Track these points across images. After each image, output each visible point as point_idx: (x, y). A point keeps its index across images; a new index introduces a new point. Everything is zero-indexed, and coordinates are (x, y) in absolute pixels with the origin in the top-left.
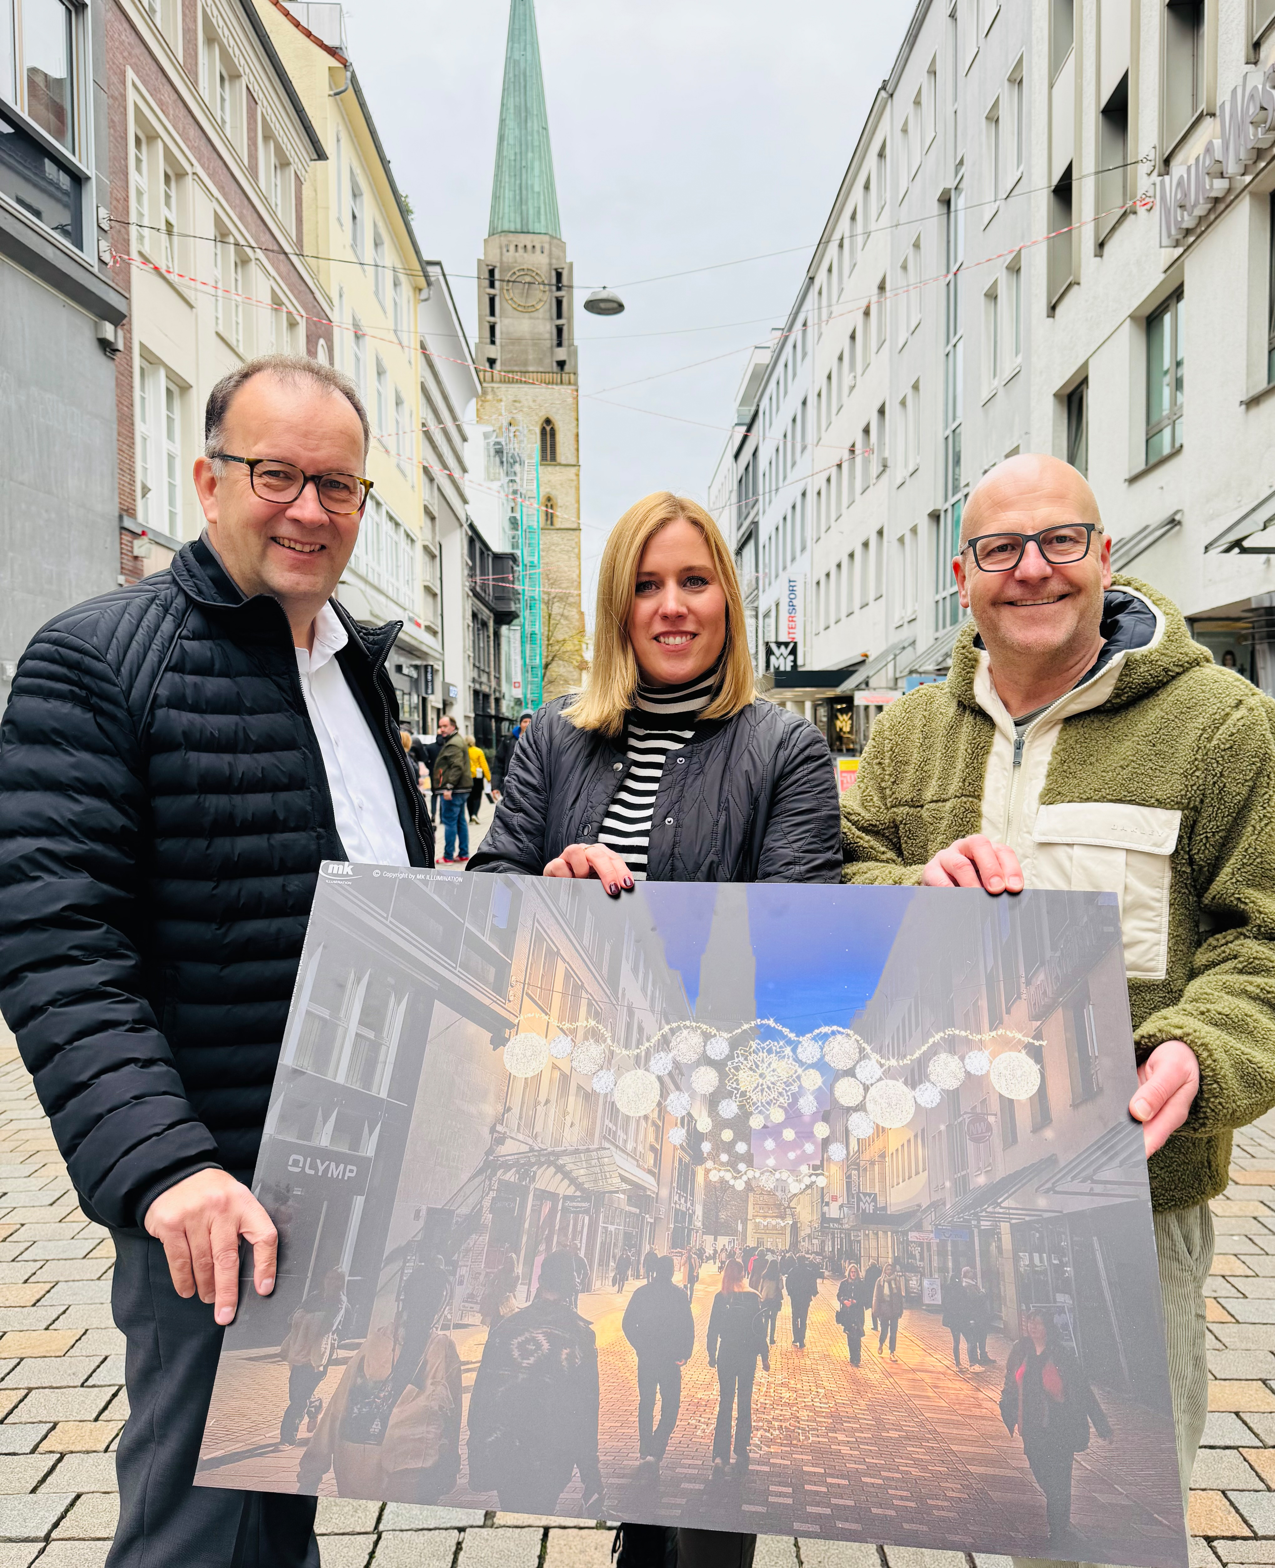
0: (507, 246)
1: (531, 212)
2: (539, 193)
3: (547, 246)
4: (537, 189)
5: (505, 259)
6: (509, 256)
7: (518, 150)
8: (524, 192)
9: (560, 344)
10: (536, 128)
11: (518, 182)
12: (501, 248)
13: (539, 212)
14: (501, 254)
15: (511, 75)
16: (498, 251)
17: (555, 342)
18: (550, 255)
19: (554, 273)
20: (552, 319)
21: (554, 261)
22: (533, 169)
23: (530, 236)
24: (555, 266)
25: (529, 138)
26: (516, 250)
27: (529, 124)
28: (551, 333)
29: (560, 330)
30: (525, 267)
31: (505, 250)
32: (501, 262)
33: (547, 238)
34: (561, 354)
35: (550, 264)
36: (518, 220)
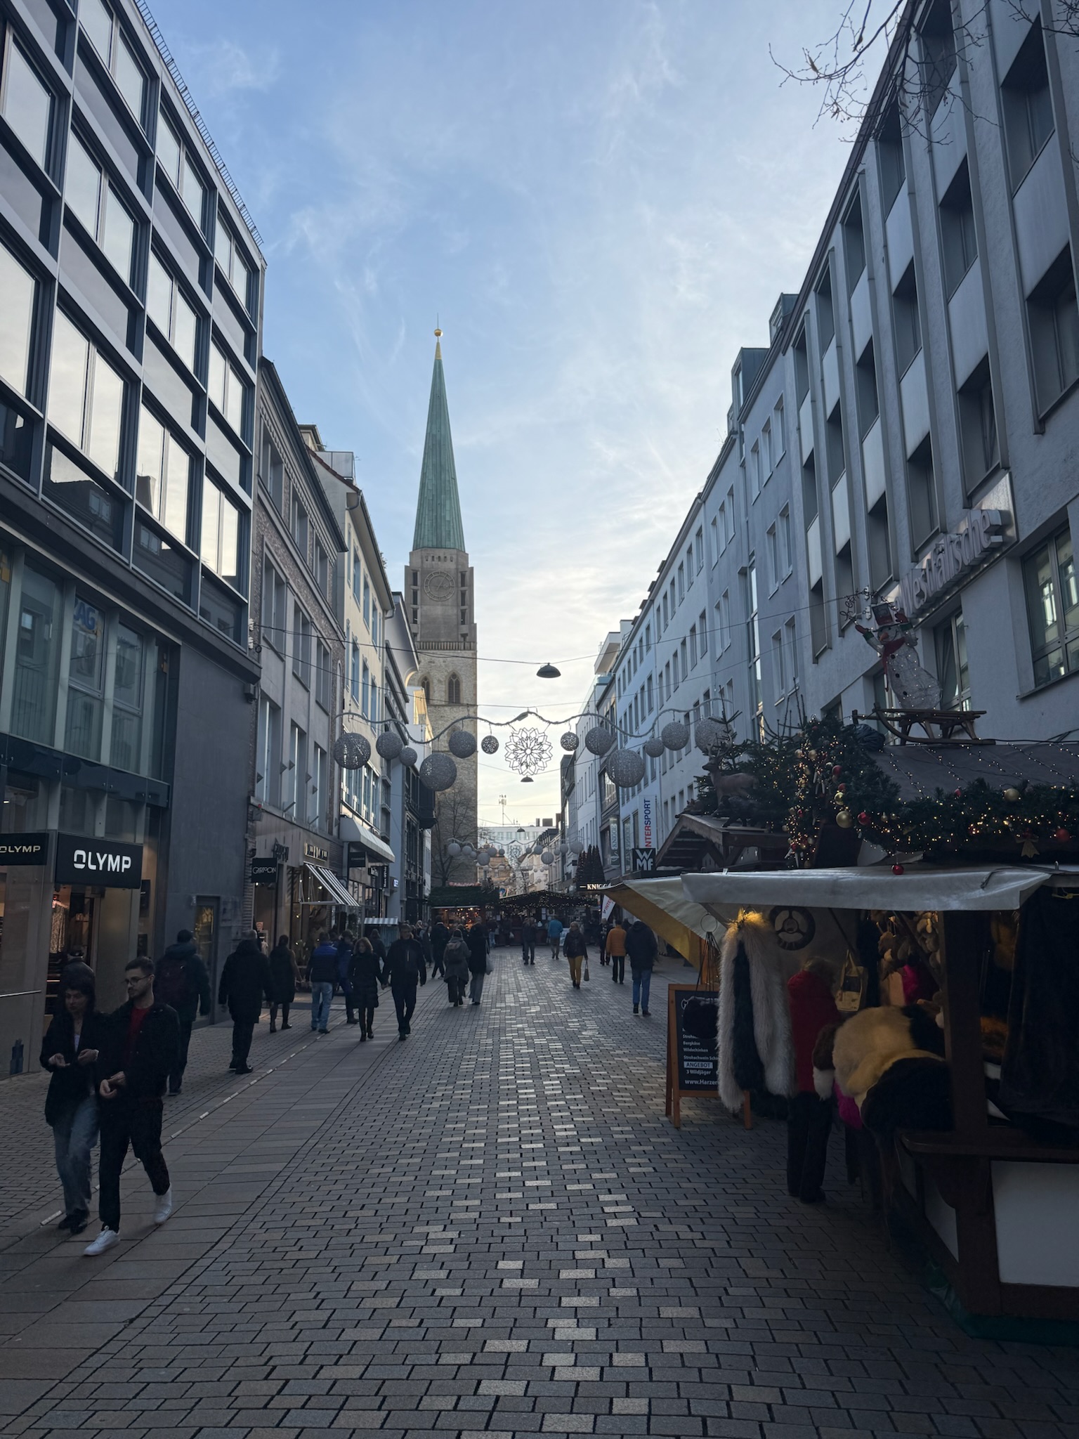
0: (427, 557)
1: (444, 534)
2: (449, 521)
3: (454, 557)
4: (448, 518)
5: (425, 566)
6: (428, 564)
7: (434, 493)
8: (439, 520)
9: (463, 623)
10: (447, 479)
11: (435, 514)
12: (422, 558)
13: (449, 534)
14: (422, 562)
15: (430, 444)
16: (420, 560)
17: (461, 620)
18: (457, 563)
19: (460, 575)
20: (458, 606)
21: (460, 567)
22: (445, 506)
23: (443, 550)
24: (460, 570)
25: (443, 485)
26: (433, 560)
27: (443, 477)
28: (457, 615)
29: (463, 613)
30: (439, 570)
31: (425, 560)
32: (422, 567)
33: (455, 551)
34: (464, 629)
35: (457, 569)
36: (435, 540)
